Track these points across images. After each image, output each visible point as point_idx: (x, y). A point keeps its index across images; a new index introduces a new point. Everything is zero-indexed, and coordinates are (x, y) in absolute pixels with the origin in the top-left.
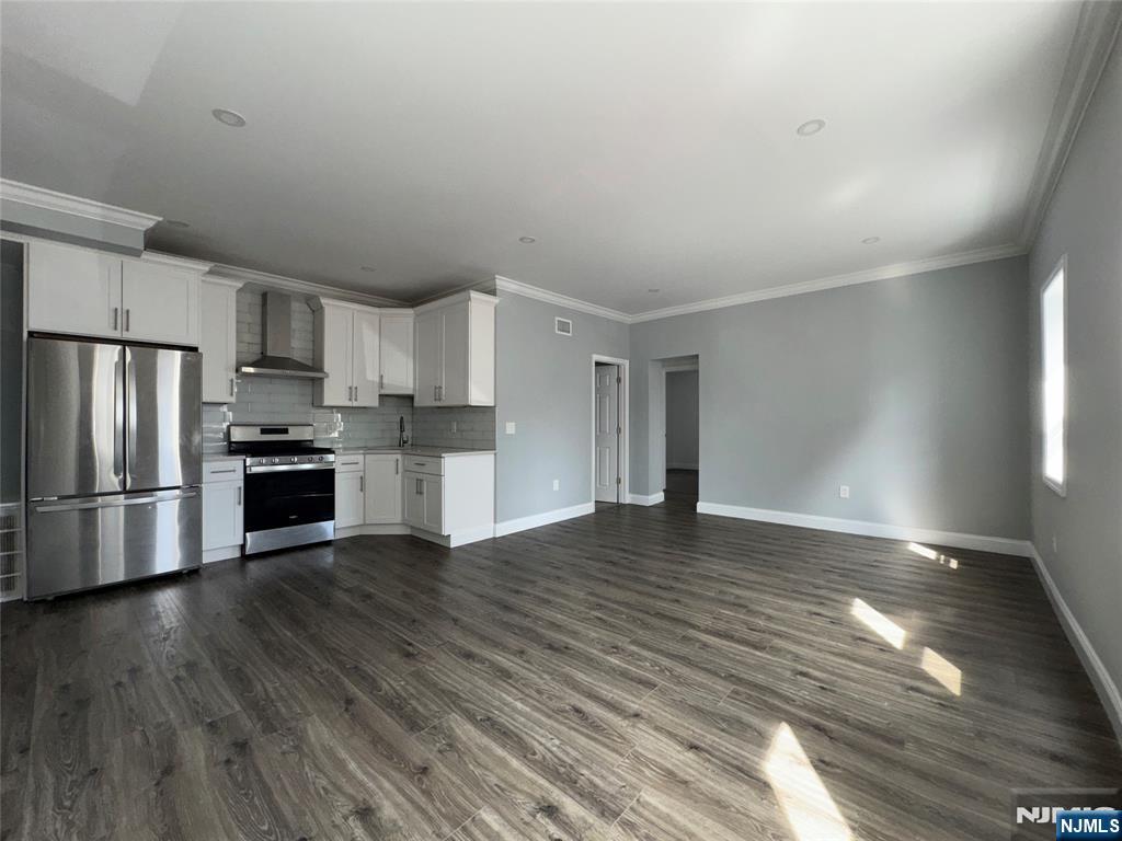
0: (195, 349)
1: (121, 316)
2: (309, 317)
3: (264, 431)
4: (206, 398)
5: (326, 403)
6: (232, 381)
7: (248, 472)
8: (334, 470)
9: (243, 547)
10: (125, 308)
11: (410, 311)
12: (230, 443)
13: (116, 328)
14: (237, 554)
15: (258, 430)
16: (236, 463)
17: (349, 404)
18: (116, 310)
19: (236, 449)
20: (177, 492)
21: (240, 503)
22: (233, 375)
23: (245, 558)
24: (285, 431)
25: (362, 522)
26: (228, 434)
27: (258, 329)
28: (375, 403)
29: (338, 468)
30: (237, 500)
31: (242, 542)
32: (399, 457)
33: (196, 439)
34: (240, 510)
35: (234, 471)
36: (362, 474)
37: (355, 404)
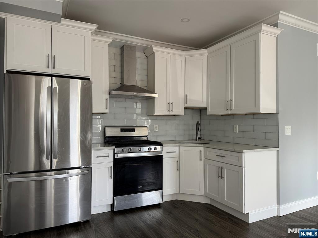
0: (89, 79)
1: (51, 60)
2: (145, 61)
3: (123, 131)
4: (95, 110)
5: (156, 113)
6: (107, 100)
7: (116, 157)
8: (162, 156)
9: (112, 205)
10: (53, 55)
11: (205, 51)
12: (105, 137)
13: (48, 67)
14: (109, 210)
15: (119, 129)
16: (109, 151)
17: (168, 113)
18: (48, 55)
19: (109, 141)
20: (79, 170)
21: (111, 177)
22: (107, 96)
23: (114, 213)
24: (133, 130)
25: (178, 192)
26: (104, 132)
27: (119, 69)
28: (181, 112)
29: (165, 155)
30: (109, 176)
31: (111, 203)
32: (202, 149)
33: (89, 136)
34: (111, 181)
35: (109, 156)
36: (177, 159)
37: (171, 113)
